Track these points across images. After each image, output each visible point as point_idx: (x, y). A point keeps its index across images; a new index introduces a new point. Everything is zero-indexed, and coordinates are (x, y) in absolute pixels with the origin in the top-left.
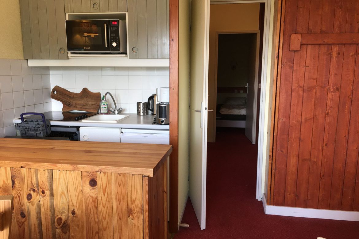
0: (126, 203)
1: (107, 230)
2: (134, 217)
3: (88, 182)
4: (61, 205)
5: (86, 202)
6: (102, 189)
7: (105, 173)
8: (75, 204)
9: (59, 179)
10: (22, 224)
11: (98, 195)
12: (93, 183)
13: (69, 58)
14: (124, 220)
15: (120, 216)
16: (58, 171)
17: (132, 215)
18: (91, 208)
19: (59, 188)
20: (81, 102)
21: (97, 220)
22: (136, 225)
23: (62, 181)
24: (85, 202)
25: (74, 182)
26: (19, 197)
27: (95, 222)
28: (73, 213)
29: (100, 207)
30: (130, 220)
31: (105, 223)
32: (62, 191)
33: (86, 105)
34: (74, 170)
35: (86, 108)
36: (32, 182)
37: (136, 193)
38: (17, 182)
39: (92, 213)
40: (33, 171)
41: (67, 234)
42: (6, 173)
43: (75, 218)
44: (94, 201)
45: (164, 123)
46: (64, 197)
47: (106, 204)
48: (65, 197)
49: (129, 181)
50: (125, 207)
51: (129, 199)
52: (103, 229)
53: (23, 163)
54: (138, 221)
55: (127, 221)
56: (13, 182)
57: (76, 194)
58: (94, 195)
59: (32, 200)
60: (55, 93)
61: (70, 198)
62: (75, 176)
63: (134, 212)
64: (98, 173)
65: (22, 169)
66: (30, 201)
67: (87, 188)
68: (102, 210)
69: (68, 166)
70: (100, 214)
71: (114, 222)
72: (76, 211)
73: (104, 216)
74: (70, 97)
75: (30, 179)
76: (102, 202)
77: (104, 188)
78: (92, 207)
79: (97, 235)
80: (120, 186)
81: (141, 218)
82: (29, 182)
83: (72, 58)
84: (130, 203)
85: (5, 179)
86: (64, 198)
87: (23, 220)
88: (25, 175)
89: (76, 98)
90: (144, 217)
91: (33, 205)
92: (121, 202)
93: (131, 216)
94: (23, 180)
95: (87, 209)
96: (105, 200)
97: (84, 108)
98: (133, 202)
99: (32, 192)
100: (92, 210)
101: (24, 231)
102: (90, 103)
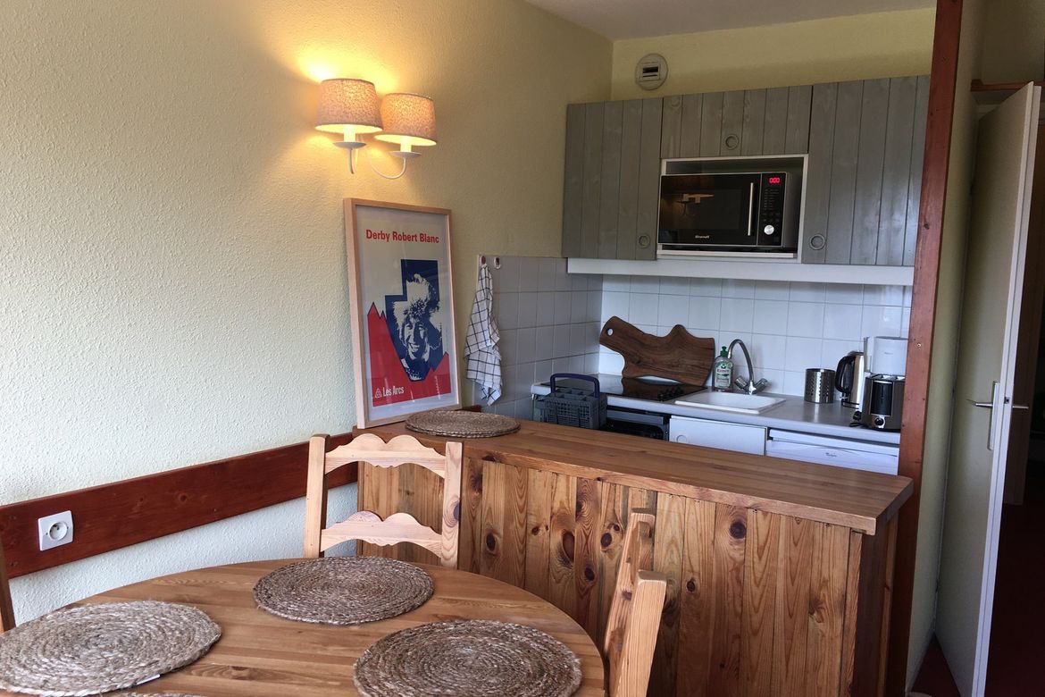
0: (808, 585)
1: (760, 633)
2: (822, 617)
3: (727, 526)
4: (667, 564)
5: (719, 568)
6: (756, 546)
7: (765, 514)
8: (696, 568)
9: (669, 511)
10: (586, 593)
11: (747, 557)
12: (738, 530)
13: (658, 257)
14: (799, 619)
15: (791, 608)
16: (668, 495)
17: (820, 613)
18: (730, 582)
19: (667, 529)
20: (667, 358)
21: (739, 609)
22: (827, 635)
23: (674, 517)
24: (717, 567)
25: (699, 523)
26: (587, 537)
27: (736, 614)
28: (691, 585)
29: (749, 581)
30: (813, 622)
31: (756, 619)
32: (673, 537)
33: (677, 366)
34: (701, 498)
35: (679, 374)
36: (614, 510)
37: (831, 566)
38: (585, 507)
39: (730, 592)
40: (620, 491)
41: (674, 628)
42: (568, 488)
43: (693, 597)
44: (737, 570)
45: (882, 427)
46: (674, 549)
47: (761, 579)
48: (678, 550)
49: (818, 537)
50: (804, 591)
51: (815, 575)
52: (750, 632)
53: (603, 471)
54: (833, 628)
55: (806, 623)
56: (579, 506)
57: (700, 547)
58: (738, 556)
59: (611, 546)
60: (610, 332)
61: (686, 554)
62: (702, 510)
63: (824, 605)
64: (750, 511)
65: (599, 482)
66: (607, 548)
67: (725, 539)
68: (753, 590)
69: (691, 490)
70: (747, 597)
71: (776, 620)
72: (697, 583)
73: (756, 603)
74: (642, 344)
75: (611, 505)
76: (754, 573)
77: (761, 543)
78: (732, 579)
79: (737, 641)
80: (796, 545)
81: (839, 622)
82: (610, 510)
83: (663, 257)
84: (815, 584)
85: (565, 498)
86: (675, 552)
87: (590, 584)
88: (604, 495)
89: (656, 347)
90: (846, 622)
91: (611, 557)
92: (796, 581)
93: (815, 615)
94: (597, 504)
95: (721, 581)
96: (761, 569)
97: (672, 373)
98: (824, 583)
99: (612, 531)
100: (730, 585)
101: (587, 606)
102: (688, 362)
